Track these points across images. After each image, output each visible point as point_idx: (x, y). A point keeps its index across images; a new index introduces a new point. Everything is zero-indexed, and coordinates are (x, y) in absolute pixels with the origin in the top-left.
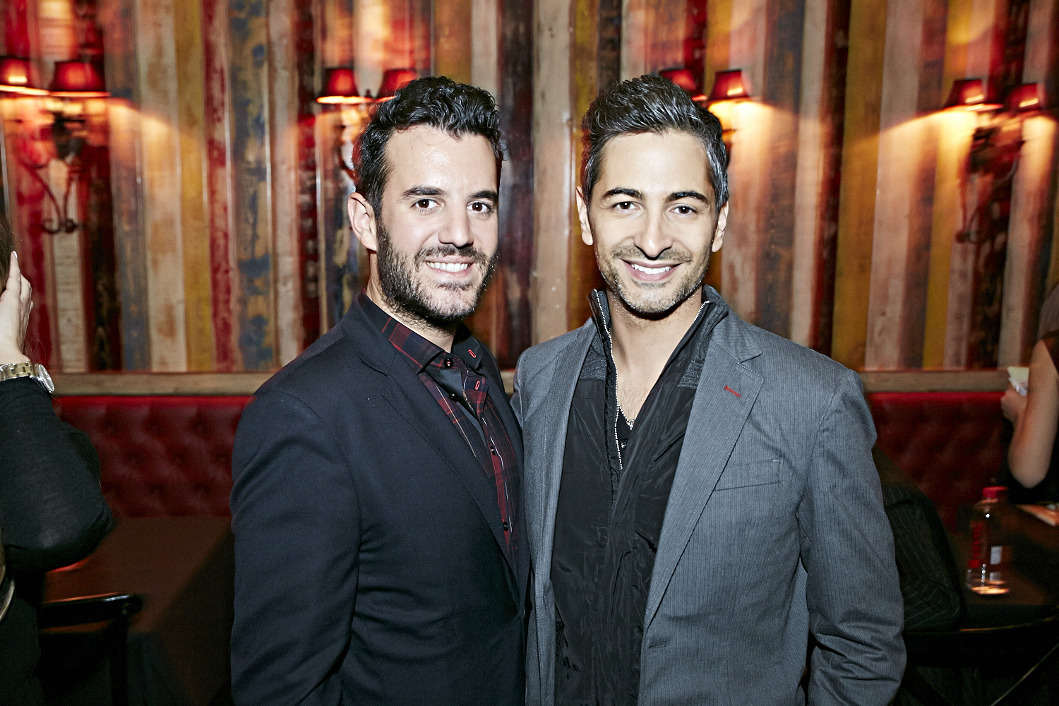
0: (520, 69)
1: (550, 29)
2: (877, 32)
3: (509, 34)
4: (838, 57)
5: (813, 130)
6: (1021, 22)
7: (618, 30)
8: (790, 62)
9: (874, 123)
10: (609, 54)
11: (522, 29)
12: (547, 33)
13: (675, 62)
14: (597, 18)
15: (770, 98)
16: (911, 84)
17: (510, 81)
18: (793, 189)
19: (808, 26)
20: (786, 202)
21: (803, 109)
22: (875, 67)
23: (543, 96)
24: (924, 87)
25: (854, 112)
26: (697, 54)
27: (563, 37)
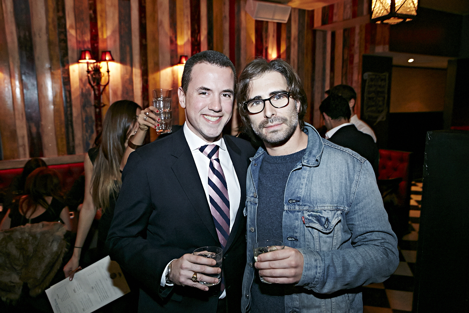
0: (28, 48)
1: (39, 34)
2: (155, 40)
3: (22, 35)
4: (143, 47)
5: (137, 72)
6: (198, 38)
7: (66, 36)
8: (128, 49)
9: (158, 68)
10: (63, 44)
11: (27, 34)
12: (38, 36)
13: (88, 48)
14: (57, 31)
15: (122, 61)
16: (168, 57)
17: (24, 53)
18: (133, 90)
19: (133, 37)
20: (130, 94)
21: (134, 65)
22: (156, 51)
23: (38, 58)
24: (172, 57)
25: (150, 65)
26: (96, 45)
27: (44, 38)
